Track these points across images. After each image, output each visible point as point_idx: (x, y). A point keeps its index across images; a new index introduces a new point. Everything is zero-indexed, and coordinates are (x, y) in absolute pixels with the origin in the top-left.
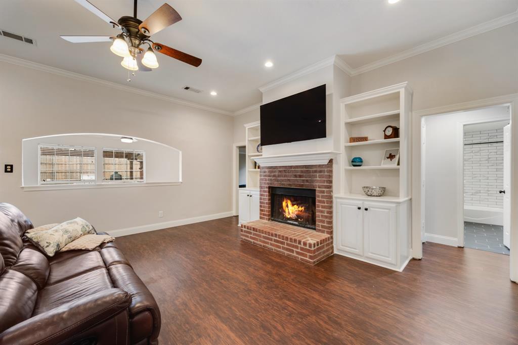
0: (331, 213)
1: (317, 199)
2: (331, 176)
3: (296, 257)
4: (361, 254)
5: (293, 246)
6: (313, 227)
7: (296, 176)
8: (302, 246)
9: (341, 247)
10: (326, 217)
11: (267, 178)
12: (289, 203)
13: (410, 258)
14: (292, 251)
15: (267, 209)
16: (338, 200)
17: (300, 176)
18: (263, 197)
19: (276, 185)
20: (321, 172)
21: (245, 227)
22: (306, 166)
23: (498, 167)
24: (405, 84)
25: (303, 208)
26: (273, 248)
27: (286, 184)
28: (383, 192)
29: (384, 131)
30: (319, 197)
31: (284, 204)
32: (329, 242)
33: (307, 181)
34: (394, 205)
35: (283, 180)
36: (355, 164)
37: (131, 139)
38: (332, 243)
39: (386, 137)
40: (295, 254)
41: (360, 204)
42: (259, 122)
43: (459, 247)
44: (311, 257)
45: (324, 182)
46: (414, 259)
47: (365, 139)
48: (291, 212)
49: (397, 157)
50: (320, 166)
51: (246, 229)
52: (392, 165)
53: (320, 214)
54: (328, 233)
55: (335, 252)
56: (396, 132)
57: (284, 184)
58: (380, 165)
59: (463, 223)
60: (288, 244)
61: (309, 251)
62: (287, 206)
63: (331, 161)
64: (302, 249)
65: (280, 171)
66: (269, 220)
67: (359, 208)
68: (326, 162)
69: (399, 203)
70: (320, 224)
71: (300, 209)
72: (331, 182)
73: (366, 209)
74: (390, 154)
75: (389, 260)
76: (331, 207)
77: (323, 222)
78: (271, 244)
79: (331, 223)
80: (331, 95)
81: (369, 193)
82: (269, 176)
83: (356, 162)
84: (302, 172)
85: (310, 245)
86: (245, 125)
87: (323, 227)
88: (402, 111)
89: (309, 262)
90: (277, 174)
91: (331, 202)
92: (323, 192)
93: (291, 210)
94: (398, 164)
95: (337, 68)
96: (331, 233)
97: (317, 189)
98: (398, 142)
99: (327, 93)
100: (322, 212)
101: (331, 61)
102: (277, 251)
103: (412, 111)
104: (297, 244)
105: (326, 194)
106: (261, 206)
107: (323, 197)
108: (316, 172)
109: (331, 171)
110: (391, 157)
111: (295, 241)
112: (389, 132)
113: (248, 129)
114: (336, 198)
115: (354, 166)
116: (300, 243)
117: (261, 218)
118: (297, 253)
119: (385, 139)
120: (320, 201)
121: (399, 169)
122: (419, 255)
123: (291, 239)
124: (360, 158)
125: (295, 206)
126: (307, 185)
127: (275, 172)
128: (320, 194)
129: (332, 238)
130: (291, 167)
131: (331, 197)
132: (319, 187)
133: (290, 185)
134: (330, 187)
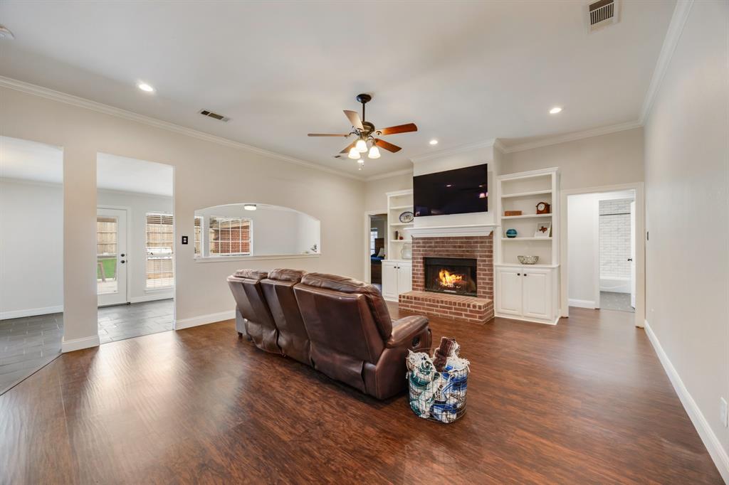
0: (492, 279)
1: (478, 267)
2: (491, 247)
3: (464, 319)
4: (521, 314)
5: (462, 310)
6: (473, 294)
7: (455, 247)
8: (472, 308)
9: (501, 310)
10: (488, 284)
11: (421, 249)
12: (447, 274)
13: (560, 317)
14: (461, 315)
15: (421, 280)
16: (498, 268)
17: (460, 247)
18: (416, 268)
19: (432, 255)
20: (482, 242)
21: (404, 297)
22: (466, 238)
23: (626, 238)
24: (556, 168)
25: (461, 277)
26: (439, 314)
27: (444, 255)
28: (536, 260)
29: (537, 207)
30: (480, 266)
31: (441, 274)
32: (490, 306)
33: (468, 251)
34: (549, 270)
35: (440, 251)
36: (509, 235)
37: (255, 205)
38: (493, 307)
39: (539, 212)
40: (464, 317)
41: (519, 270)
42: (412, 190)
43: (596, 309)
44: (480, 318)
45: (485, 252)
46: (562, 318)
47: (519, 213)
48: (448, 281)
49: (549, 229)
50: (481, 237)
51: (406, 299)
52: (545, 236)
53: (481, 281)
54: (489, 298)
55: (496, 316)
56: (548, 209)
57: (441, 255)
58: (533, 236)
59: (599, 292)
60: (455, 309)
61: (478, 312)
62: (444, 276)
63: (492, 233)
64: (471, 311)
65: (437, 242)
66: (423, 290)
67: (519, 274)
68: (488, 234)
69: (554, 268)
70: (482, 290)
71: (458, 278)
72: (492, 252)
73: (525, 275)
74: (542, 227)
75: (546, 316)
76: (492, 275)
77: (485, 288)
78: (437, 311)
79: (492, 288)
80: (491, 172)
81: (524, 262)
82: (424, 247)
83: (511, 234)
84: (462, 243)
85: (480, 307)
86: (387, 194)
87: (484, 292)
88: (554, 191)
89: (479, 322)
90: (433, 244)
91: (492, 270)
92: (485, 261)
93: (448, 279)
94: (551, 235)
95: (496, 149)
96: (492, 298)
97: (478, 258)
98: (551, 217)
99: (488, 171)
100: (484, 279)
101: (492, 142)
102: (443, 316)
103: (560, 190)
104: (466, 308)
105: (487, 263)
106: (413, 277)
107: (484, 265)
108: (477, 242)
109: (492, 242)
110: (543, 229)
111: (464, 305)
112: (542, 208)
113: (391, 198)
114: (496, 266)
115: (509, 237)
116: (469, 306)
117: (413, 289)
118: (466, 315)
119: (538, 213)
120: (481, 270)
121: (551, 240)
122: (566, 315)
123: (459, 304)
124: (514, 230)
125: (453, 276)
126: (467, 255)
127: (431, 243)
128: (482, 263)
129: (493, 302)
130: (449, 238)
131: (491, 265)
132: (480, 257)
133: (447, 255)
134: (491, 256)
